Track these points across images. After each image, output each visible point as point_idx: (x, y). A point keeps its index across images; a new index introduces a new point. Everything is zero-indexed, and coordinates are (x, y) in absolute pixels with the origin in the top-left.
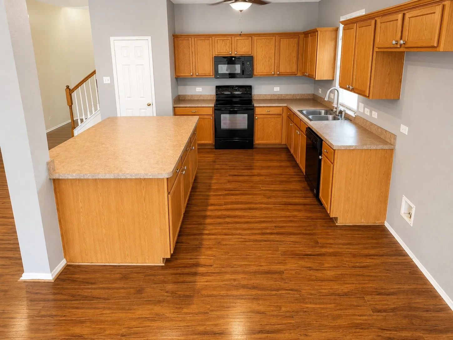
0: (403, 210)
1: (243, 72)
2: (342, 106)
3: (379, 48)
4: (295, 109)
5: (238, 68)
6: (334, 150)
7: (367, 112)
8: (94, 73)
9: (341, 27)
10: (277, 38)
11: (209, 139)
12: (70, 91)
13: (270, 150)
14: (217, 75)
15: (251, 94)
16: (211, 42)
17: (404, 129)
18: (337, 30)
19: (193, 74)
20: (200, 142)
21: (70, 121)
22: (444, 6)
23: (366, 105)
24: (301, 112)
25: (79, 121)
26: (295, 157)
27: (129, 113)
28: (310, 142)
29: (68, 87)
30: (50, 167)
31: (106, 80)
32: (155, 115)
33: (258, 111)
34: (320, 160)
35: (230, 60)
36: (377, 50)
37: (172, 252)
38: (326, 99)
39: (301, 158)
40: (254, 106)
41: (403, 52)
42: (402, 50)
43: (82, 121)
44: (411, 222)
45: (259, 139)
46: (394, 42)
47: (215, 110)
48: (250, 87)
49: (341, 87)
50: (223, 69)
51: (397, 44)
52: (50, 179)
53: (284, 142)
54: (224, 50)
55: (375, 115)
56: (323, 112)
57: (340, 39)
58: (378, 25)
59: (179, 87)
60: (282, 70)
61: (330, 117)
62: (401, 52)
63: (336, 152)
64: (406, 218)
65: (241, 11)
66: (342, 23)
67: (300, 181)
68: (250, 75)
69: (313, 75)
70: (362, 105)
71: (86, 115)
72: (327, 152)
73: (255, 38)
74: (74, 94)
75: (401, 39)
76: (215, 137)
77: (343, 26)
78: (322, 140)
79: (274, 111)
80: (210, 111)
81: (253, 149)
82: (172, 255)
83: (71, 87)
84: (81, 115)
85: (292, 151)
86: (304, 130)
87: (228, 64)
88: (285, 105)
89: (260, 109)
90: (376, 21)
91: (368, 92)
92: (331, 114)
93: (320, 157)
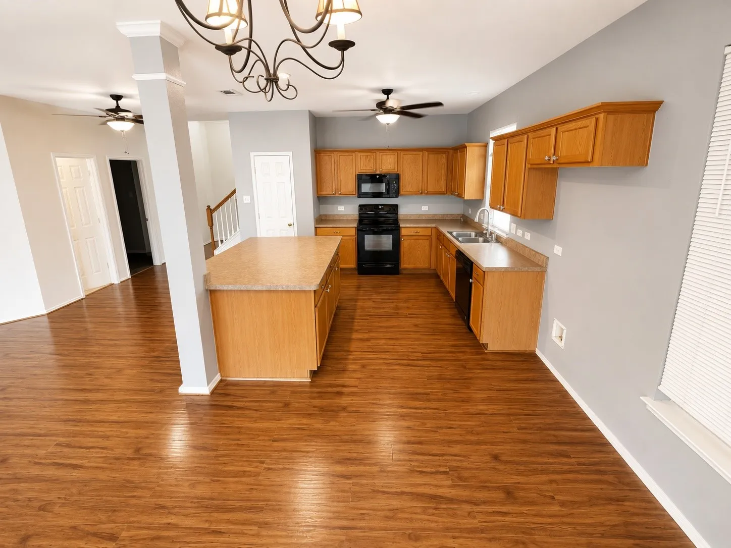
0: (555, 333)
1: (388, 190)
2: (493, 226)
3: (531, 165)
4: (445, 230)
5: (383, 188)
6: (484, 272)
7: (520, 233)
8: (234, 192)
9: (492, 143)
10: (426, 153)
11: (351, 262)
12: (210, 211)
13: (417, 276)
14: (361, 195)
15: (397, 214)
16: (354, 158)
17: (558, 250)
18: (486, 146)
19: (335, 193)
20: (342, 266)
21: (210, 241)
22: (597, 119)
23: (518, 225)
24: (451, 233)
25: (220, 242)
26: (444, 282)
27: (270, 234)
28: (460, 266)
29: (209, 207)
30: (206, 279)
31: (246, 199)
32: (296, 235)
33: (404, 232)
34: (471, 284)
35: (374, 178)
36: (529, 166)
37: (319, 365)
38: (476, 220)
39: (450, 283)
40: (399, 227)
41: (556, 168)
42: (555, 166)
43: (222, 241)
44: (562, 344)
45: (407, 263)
46: (547, 158)
47: (358, 230)
48: (396, 206)
49: (491, 207)
50: (366, 188)
51: (549, 160)
52: (207, 290)
53: (433, 267)
54: (367, 167)
55: (528, 236)
56: (473, 234)
57: (491, 155)
58: (531, 140)
59: (321, 206)
60: (430, 189)
61: (481, 239)
62: (555, 168)
63: (486, 273)
64: (557, 341)
65: (388, 124)
66: (493, 138)
67: (450, 308)
68: (397, 194)
69: (462, 195)
70: (514, 225)
71: (226, 236)
72: (478, 275)
73: (402, 154)
74: (215, 215)
75: (554, 155)
76: (358, 261)
77: (494, 142)
78: (473, 263)
79: (422, 232)
80: (353, 232)
81: (398, 274)
82: (318, 367)
83: (212, 207)
84: (221, 236)
85: (442, 277)
86: (454, 253)
87: (371, 183)
88: (434, 225)
89: (406, 229)
90: (528, 135)
91: (519, 212)
92: (481, 237)
93: (471, 280)
